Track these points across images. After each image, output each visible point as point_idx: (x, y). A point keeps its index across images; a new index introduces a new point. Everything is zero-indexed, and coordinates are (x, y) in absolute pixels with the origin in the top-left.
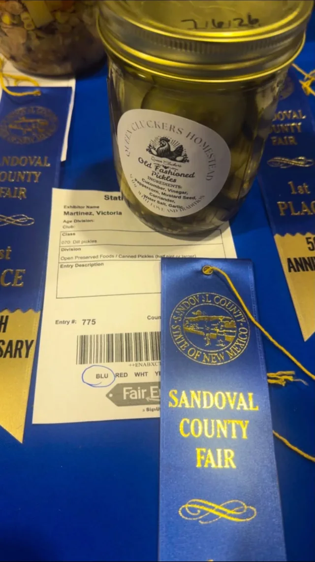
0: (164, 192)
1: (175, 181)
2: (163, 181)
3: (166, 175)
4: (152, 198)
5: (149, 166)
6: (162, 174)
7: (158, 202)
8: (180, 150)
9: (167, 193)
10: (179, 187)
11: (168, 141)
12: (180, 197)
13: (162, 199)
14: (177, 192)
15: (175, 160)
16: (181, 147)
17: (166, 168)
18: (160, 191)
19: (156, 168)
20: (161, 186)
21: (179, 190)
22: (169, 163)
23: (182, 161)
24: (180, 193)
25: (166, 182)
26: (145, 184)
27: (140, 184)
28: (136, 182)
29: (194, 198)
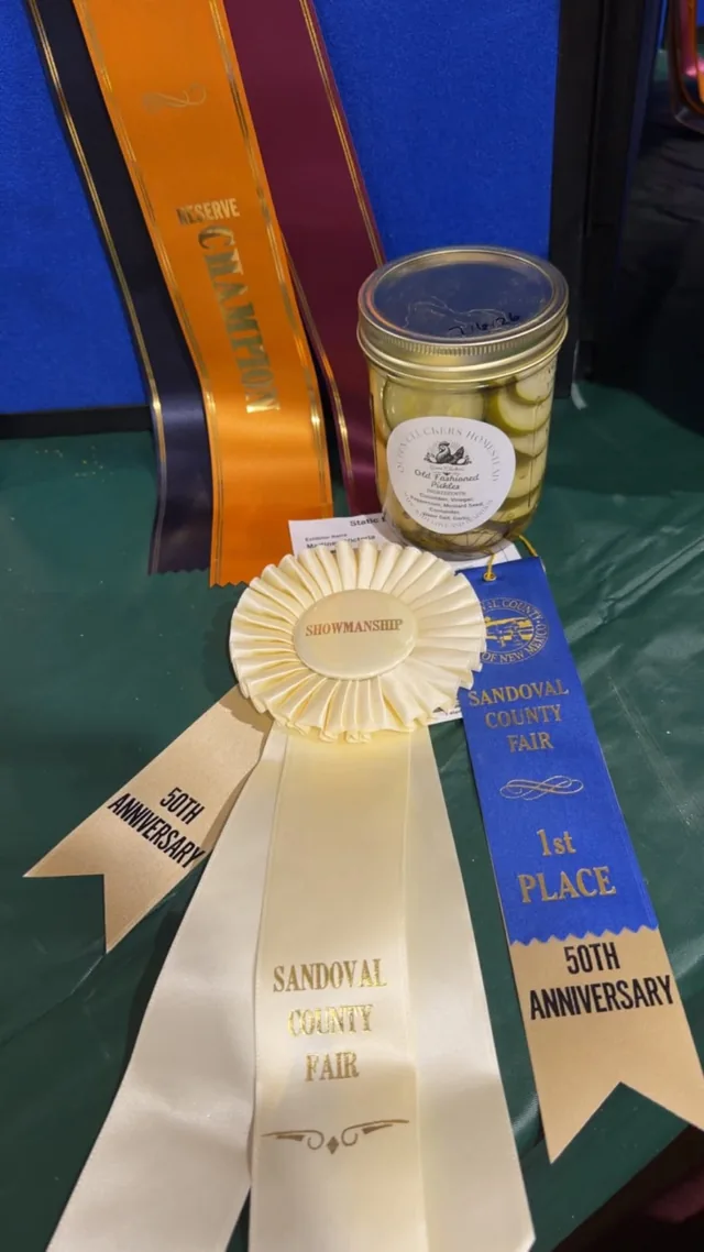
0: (446, 502)
1: (458, 487)
2: (444, 490)
3: (448, 483)
4: (433, 513)
5: (428, 476)
6: (442, 482)
7: (440, 517)
8: (460, 453)
9: (451, 503)
10: (464, 493)
11: (447, 445)
12: (465, 506)
13: (445, 512)
14: (461, 500)
15: (455, 463)
16: (462, 448)
17: (447, 474)
18: (442, 503)
19: (436, 477)
20: (442, 496)
21: (462, 497)
22: (451, 469)
23: (464, 464)
24: (465, 500)
25: (448, 490)
26: (424, 499)
27: (418, 500)
28: (412, 500)
29: (481, 504)
